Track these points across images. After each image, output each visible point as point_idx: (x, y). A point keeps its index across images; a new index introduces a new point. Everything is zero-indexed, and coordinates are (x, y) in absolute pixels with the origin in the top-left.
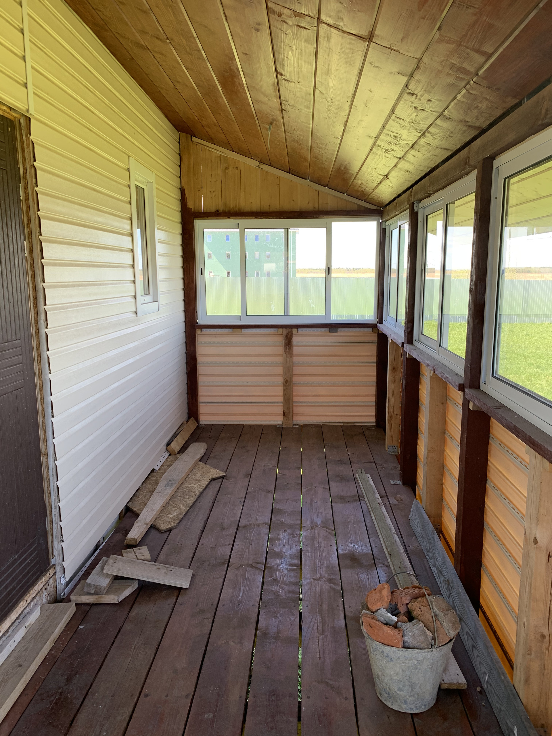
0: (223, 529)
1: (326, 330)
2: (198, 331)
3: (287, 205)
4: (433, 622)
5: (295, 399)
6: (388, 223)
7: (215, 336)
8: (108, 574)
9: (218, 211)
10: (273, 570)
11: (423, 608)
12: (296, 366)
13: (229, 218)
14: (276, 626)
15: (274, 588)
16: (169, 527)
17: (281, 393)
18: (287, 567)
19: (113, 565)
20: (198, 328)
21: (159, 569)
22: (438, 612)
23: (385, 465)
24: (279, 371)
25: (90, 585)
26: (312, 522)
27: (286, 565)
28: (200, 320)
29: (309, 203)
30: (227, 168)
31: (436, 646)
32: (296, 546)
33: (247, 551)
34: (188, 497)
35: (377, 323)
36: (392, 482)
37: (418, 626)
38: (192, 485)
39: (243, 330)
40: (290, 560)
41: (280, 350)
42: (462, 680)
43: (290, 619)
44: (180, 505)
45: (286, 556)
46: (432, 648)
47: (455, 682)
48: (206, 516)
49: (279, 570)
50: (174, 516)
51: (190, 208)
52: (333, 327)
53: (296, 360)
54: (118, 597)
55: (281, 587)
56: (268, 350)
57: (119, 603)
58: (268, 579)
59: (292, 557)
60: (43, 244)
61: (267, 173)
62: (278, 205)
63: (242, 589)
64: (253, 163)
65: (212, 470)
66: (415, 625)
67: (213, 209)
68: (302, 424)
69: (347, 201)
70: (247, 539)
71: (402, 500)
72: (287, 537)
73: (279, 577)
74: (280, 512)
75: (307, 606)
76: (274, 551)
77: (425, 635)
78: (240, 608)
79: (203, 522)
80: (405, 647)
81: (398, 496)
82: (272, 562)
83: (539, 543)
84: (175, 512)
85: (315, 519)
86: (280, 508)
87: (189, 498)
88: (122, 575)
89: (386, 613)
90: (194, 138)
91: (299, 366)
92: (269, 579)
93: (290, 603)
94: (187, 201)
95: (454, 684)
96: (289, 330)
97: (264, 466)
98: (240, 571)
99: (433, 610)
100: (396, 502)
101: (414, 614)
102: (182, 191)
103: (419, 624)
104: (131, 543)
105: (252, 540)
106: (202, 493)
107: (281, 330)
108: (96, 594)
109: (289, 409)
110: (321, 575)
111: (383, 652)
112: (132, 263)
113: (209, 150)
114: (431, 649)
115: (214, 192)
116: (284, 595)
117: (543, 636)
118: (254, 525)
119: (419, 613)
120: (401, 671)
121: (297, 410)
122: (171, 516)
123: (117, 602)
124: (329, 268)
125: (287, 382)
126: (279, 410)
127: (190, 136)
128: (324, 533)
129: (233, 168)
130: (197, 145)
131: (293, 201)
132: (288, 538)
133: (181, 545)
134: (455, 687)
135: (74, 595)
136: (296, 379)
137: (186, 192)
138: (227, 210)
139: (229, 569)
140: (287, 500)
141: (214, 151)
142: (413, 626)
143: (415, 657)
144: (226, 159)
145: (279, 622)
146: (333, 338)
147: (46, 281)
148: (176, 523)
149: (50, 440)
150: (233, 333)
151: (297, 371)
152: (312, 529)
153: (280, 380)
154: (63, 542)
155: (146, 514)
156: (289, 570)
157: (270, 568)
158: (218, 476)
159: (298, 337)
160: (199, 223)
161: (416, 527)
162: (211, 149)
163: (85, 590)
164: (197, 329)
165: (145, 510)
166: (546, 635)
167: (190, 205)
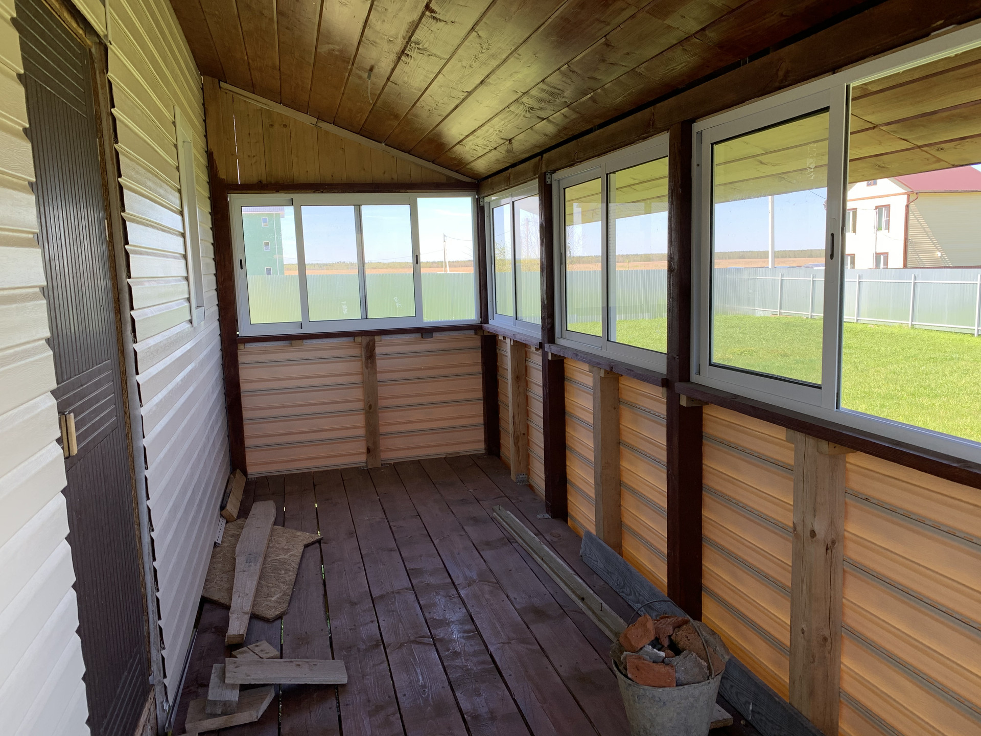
0: (353, 604)
1: (418, 335)
2: (241, 346)
3: (357, 175)
4: (705, 649)
5: (382, 430)
6: (486, 199)
7: (265, 352)
8: (233, 685)
9: (261, 182)
10: (446, 642)
11: (691, 636)
12: (381, 386)
13: (277, 192)
14: (485, 705)
15: (458, 662)
16: (278, 613)
17: (363, 423)
18: (462, 635)
19: (235, 670)
20: (241, 343)
21: (299, 665)
22: (708, 637)
23: (520, 498)
24: (358, 393)
25: (214, 703)
26: (466, 578)
27: (459, 633)
28: (242, 332)
29: (384, 173)
30: (272, 126)
31: (713, 676)
32: (460, 608)
33: (401, 626)
34: (283, 572)
35: (481, 323)
36: (539, 517)
37: (691, 657)
38: (281, 557)
39: (305, 341)
40: (461, 626)
41: (356, 366)
42: (728, 716)
43: (497, 694)
44: (278, 583)
45: (453, 622)
46: (708, 679)
47: (721, 719)
48: (322, 592)
49: (454, 641)
50: (278, 598)
51: (223, 178)
52: (426, 332)
53: (380, 377)
54: (258, 712)
55: (467, 660)
56: (341, 367)
57: (259, 720)
58: (444, 654)
59: (461, 622)
60: (128, 223)
61: (326, 132)
62: (342, 175)
63: (418, 671)
64: (307, 120)
65: (299, 533)
66: (686, 657)
67: (255, 180)
68: (392, 462)
69: (433, 171)
70: (393, 611)
71: (560, 536)
72: (443, 600)
73: (458, 649)
74: (419, 572)
75: (511, 675)
76: (435, 619)
77: (700, 665)
78: (429, 694)
79: (321, 599)
80: (679, 684)
81: (553, 531)
82: (440, 633)
83: (817, 536)
84: (276, 593)
85: (468, 573)
86: (416, 567)
87: (285, 573)
88: (253, 683)
89: (653, 650)
90: (223, 84)
91: (386, 385)
92: (447, 653)
93: (488, 676)
94: (217, 168)
95: (719, 721)
96: (371, 338)
97: (369, 520)
98: (404, 650)
99: (702, 635)
100: (555, 539)
101: (681, 645)
102: (210, 155)
103: (692, 654)
104: (235, 641)
105: (400, 611)
106: (300, 564)
107: (359, 339)
108: (224, 714)
109: (375, 443)
110: (508, 637)
111: (654, 697)
112: (183, 253)
113: (245, 101)
114: (708, 681)
115: (254, 156)
116: (475, 668)
117: (825, 639)
118: (393, 593)
119: (687, 642)
120: (675, 715)
121: (384, 443)
122: (273, 599)
123: (256, 720)
124: (417, 256)
125: (370, 407)
126: (361, 447)
127: (217, 81)
128: (486, 588)
129: (280, 125)
130: (226, 93)
131: (364, 169)
132: (445, 601)
133: (306, 633)
134: (721, 725)
135: (191, 722)
136: (382, 403)
137: (215, 156)
138: (273, 181)
139: (387, 651)
140: (421, 556)
141: (252, 102)
142: (684, 658)
143: (692, 693)
144: (269, 113)
145: (485, 700)
146: (426, 345)
147: (132, 275)
148: (285, 606)
149: (144, 503)
150: (292, 346)
151: (382, 391)
152: (469, 586)
153: (360, 405)
154: (164, 648)
155: (239, 601)
156: (467, 638)
157: (441, 640)
158: (311, 540)
159: (382, 347)
160: (234, 199)
161: (595, 563)
162: (247, 100)
163: (208, 710)
164: (239, 345)
165: (235, 597)
166: (827, 637)
167: (222, 175)
